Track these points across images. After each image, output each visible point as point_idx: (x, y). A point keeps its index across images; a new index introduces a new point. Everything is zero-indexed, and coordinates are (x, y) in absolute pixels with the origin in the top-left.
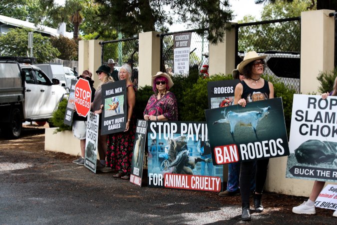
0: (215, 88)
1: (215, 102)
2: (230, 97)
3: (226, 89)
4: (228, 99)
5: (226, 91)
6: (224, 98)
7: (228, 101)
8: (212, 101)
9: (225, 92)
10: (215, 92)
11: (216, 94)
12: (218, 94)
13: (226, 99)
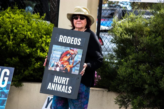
0: (61, 36)
1: (57, 50)
2: (75, 49)
3: (73, 39)
4: (73, 51)
5: (73, 42)
6: (68, 49)
7: (72, 52)
8: (53, 48)
9: (71, 43)
10: (60, 40)
11: (60, 42)
12: (63, 43)
13: (71, 49)
